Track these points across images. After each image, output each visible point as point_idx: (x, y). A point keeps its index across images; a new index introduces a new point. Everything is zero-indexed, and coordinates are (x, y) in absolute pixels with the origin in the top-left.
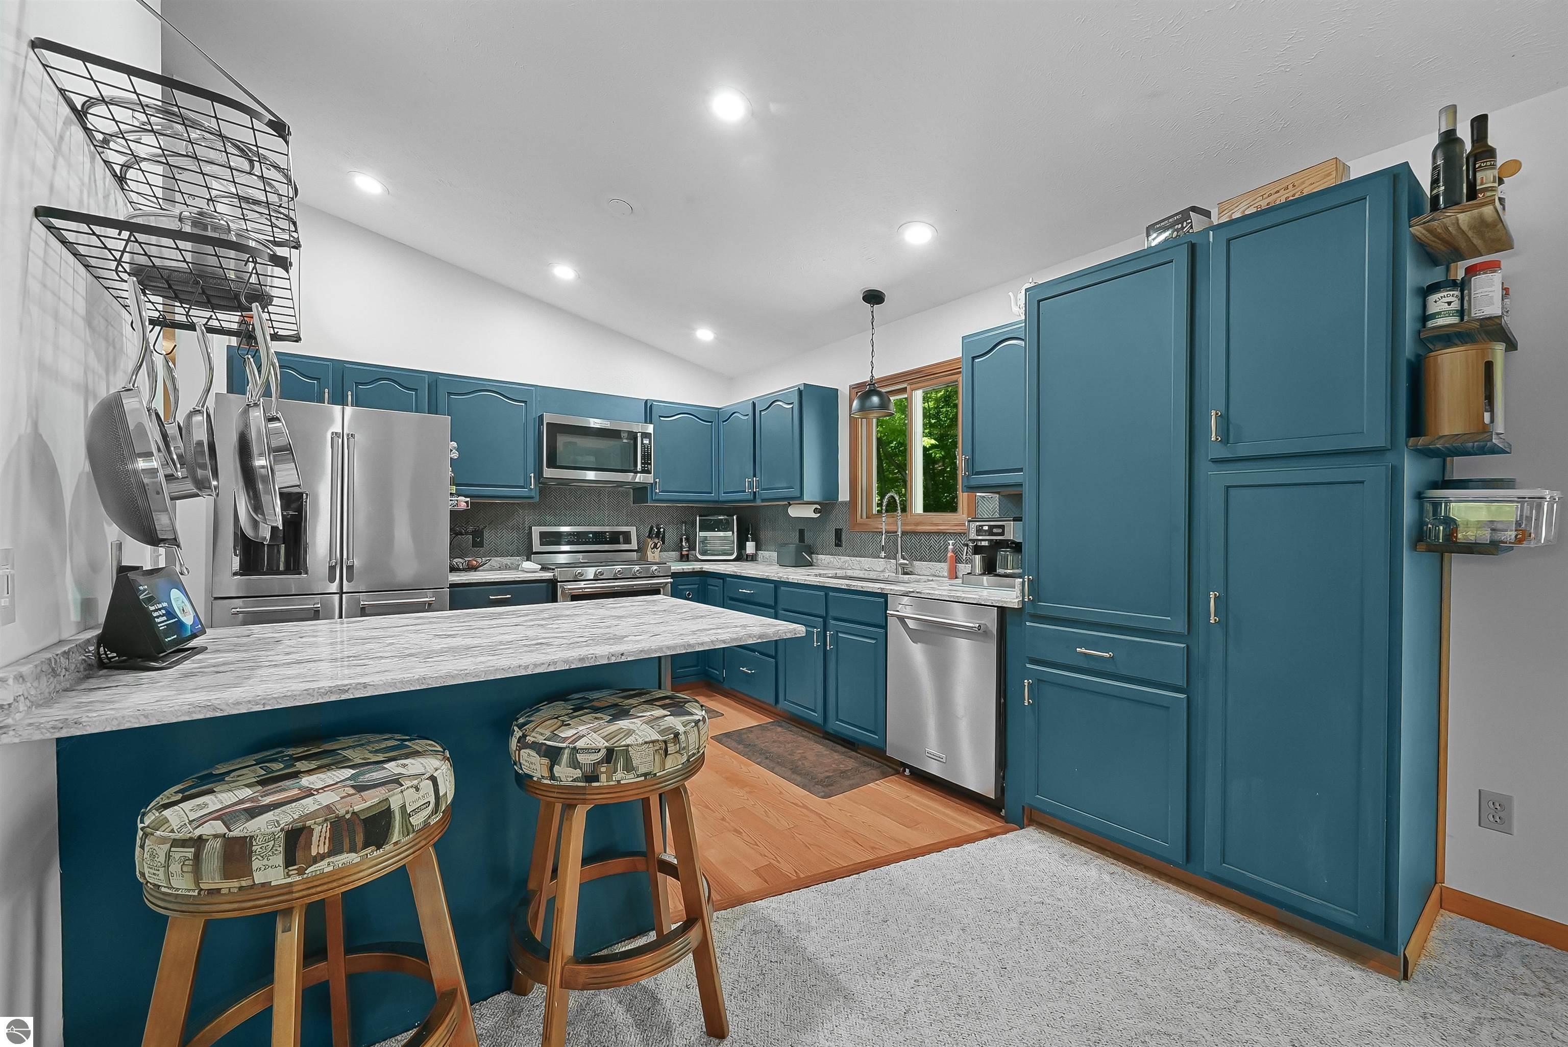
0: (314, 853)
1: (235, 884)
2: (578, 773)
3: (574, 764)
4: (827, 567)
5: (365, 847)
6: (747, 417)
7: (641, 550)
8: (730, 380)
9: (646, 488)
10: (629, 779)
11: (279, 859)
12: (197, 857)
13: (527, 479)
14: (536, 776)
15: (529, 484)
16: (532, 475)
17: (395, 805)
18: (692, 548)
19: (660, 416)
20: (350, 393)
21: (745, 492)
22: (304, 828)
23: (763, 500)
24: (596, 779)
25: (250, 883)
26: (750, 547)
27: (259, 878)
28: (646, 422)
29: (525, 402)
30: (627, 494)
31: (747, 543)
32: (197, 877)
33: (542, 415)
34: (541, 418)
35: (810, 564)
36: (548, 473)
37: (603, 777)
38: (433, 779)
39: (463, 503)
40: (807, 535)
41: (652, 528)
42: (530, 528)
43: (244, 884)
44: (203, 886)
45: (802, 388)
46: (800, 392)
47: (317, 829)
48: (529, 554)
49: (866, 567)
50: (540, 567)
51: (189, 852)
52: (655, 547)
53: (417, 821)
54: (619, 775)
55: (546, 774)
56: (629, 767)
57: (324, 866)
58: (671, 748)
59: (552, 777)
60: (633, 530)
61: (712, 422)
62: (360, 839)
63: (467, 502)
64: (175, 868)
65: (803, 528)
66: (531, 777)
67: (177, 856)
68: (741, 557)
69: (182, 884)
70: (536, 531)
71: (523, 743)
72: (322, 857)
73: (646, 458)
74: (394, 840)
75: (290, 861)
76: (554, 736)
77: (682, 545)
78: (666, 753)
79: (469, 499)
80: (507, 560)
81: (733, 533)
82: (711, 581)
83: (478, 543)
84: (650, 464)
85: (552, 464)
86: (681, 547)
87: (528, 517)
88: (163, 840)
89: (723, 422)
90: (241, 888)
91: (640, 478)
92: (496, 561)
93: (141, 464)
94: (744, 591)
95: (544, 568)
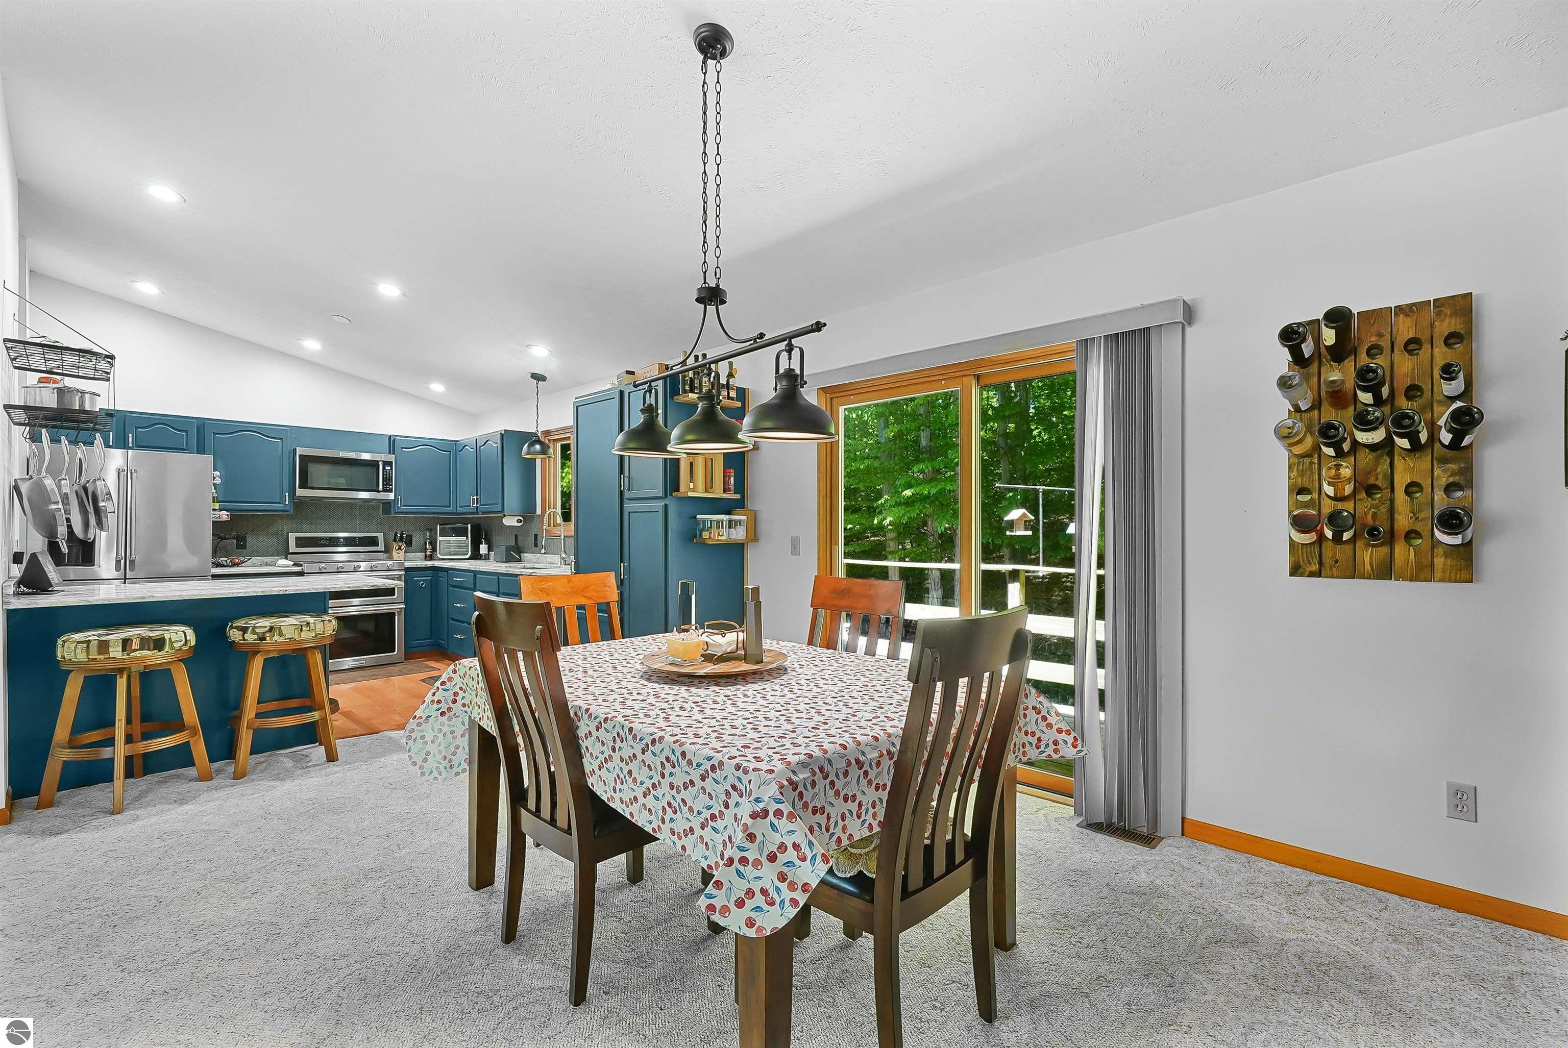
0: (133, 648)
1: (102, 657)
2: (256, 637)
3: (254, 633)
4: (529, 562)
5: (154, 649)
6: (472, 450)
7: (388, 550)
8: (473, 417)
9: (390, 503)
10: (282, 639)
11: (120, 649)
12: (88, 647)
13: (283, 498)
14: (237, 640)
15: (284, 501)
16: (287, 494)
17: (167, 636)
18: (434, 549)
19: (402, 448)
20: (130, 435)
21: (470, 506)
22: (130, 639)
23: (483, 513)
24: (265, 639)
25: (108, 656)
26: (483, 549)
27: (112, 655)
28: (390, 453)
29: (281, 439)
30: (378, 507)
31: (481, 545)
32: (88, 654)
33: (296, 449)
34: (295, 450)
35: (520, 561)
36: (300, 492)
37: (268, 638)
38: (185, 633)
39: (224, 516)
40: (520, 539)
41: (396, 534)
42: (288, 534)
43: (106, 657)
44: (90, 657)
45: (503, 432)
46: (502, 435)
47: (135, 640)
48: (286, 554)
49: (549, 561)
50: (293, 563)
51: (85, 645)
52: (400, 548)
53: (177, 645)
54: (276, 638)
55: (241, 638)
56: (281, 634)
57: (137, 654)
58: (304, 628)
59: (244, 639)
60: (380, 535)
61: (450, 452)
62: (152, 646)
63: (228, 515)
64: (78, 651)
65: (516, 533)
66: (234, 641)
67: (79, 647)
68: (476, 556)
69: (82, 656)
70: (292, 537)
71: (232, 627)
72: (137, 650)
73: (387, 480)
74: (166, 650)
75: (124, 650)
76: (246, 623)
77: (426, 547)
78: (301, 630)
79: (229, 513)
80: (268, 559)
81: (467, 538)
82: (440, 574)
83: (241, 544)
84: (392, 485)
85: (304, 485)
86: (426, 549)
87: (285, 526)
88: (74, 642)
89: (459, 451)
90: (104, 658)
91: (383, 496)
92: (255, 560)
93: (53, 507)
94: (459, 579)
95: (295, 565)
